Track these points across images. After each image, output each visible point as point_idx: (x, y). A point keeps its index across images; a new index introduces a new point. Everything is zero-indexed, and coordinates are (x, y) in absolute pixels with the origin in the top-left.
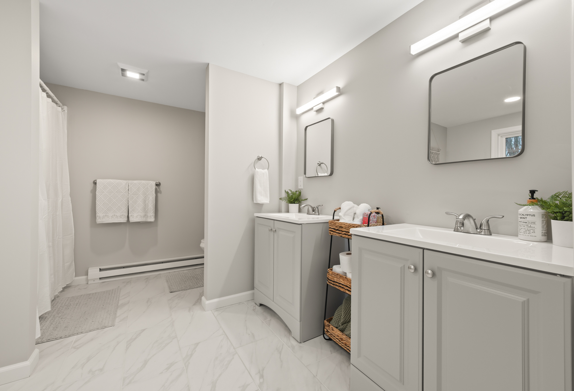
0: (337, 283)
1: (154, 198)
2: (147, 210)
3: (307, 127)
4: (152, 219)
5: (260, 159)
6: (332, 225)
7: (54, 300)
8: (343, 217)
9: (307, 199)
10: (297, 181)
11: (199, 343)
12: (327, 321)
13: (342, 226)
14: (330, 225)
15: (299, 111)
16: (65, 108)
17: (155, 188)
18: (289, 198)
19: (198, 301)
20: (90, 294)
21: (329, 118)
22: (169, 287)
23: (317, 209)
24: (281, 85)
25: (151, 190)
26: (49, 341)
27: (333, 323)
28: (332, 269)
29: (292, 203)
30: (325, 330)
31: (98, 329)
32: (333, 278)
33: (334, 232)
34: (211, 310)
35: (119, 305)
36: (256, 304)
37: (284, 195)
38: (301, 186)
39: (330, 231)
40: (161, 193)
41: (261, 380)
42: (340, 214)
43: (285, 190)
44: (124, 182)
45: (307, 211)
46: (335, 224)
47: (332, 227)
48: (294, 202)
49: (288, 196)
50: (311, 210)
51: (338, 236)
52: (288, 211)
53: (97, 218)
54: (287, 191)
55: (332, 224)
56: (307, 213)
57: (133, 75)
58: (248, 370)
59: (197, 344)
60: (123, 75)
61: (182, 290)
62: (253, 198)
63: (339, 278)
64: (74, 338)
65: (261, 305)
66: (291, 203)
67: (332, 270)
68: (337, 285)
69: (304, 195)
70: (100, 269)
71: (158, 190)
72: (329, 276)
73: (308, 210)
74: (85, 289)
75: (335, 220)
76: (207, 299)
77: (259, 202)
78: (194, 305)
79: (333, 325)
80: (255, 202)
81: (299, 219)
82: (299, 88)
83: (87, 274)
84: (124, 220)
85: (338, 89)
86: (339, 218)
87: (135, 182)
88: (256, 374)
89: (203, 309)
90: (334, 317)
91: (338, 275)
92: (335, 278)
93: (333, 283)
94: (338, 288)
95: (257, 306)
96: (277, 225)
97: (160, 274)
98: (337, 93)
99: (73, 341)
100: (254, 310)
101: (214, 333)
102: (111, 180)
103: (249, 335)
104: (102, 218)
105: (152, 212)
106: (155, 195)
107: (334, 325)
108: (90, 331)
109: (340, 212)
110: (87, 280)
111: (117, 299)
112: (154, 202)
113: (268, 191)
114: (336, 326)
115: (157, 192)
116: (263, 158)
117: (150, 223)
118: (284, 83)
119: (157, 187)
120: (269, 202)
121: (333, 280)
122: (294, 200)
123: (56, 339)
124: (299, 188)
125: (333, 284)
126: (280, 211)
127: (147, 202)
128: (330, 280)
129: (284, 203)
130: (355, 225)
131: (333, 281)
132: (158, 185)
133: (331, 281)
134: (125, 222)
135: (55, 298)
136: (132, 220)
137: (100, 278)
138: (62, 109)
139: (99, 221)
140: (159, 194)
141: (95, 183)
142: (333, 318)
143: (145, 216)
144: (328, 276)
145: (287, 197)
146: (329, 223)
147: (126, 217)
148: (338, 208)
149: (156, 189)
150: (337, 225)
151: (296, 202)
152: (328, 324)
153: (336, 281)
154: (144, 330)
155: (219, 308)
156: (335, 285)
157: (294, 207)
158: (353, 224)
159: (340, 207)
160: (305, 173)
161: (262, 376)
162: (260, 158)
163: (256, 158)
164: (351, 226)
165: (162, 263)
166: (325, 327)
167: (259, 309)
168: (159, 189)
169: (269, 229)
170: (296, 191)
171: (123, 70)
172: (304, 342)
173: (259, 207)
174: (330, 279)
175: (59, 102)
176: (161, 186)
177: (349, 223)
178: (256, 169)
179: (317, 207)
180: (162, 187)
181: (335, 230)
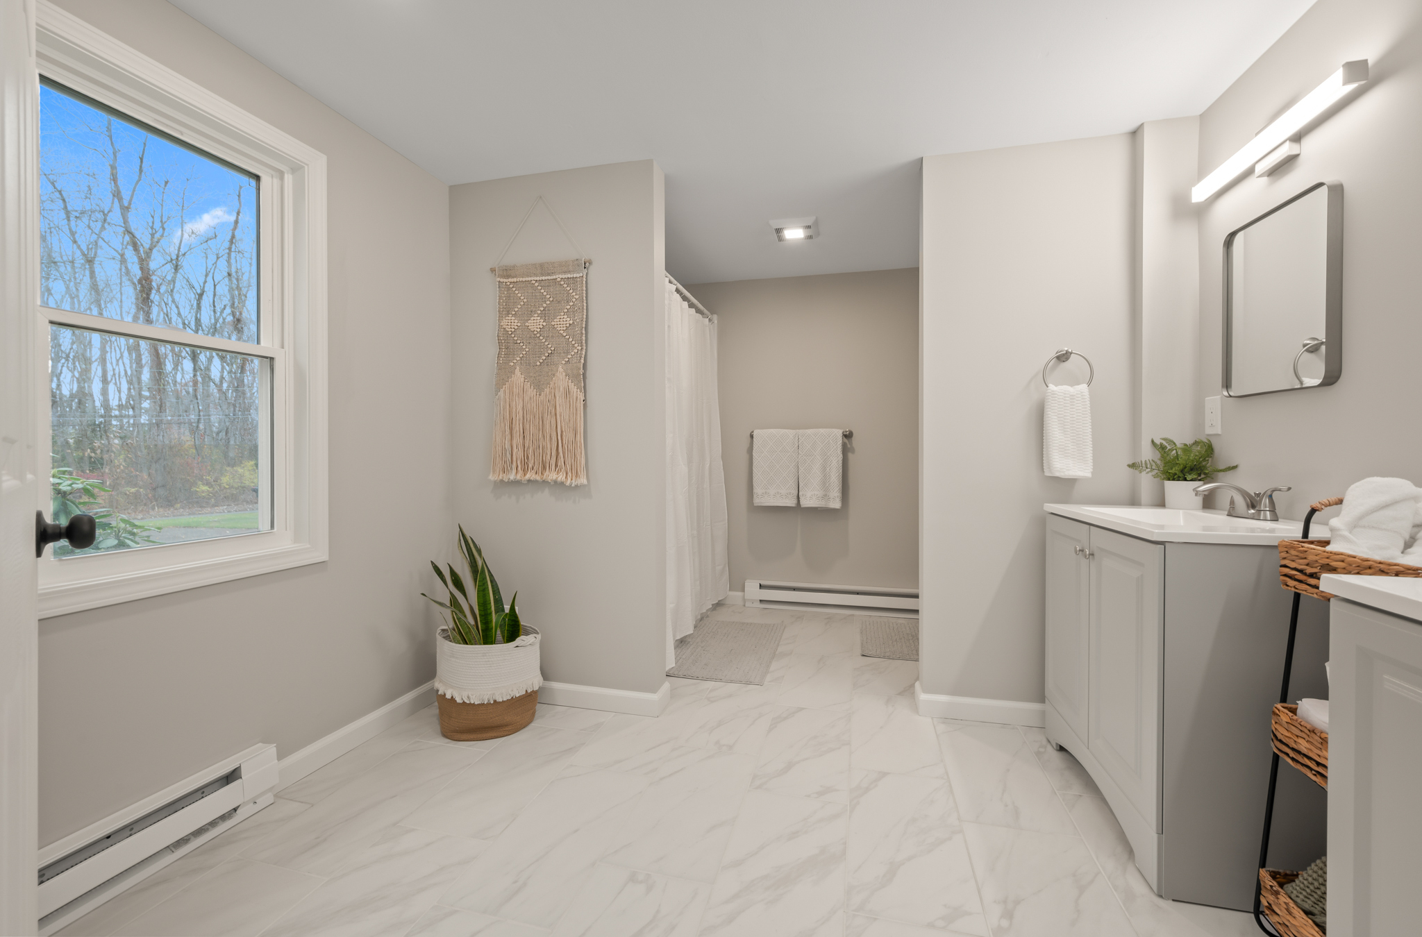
0: (1309, 758)
1: (841, 462)
2: (827, 485)
3: (1232, 235)
4: (836, 504)
5: (1063, 357)
6: (1294, 558)
7: (701, 620)
8: (1346, 533)
9: (1235, 467)
10: (1199, 410)
11: (889, 773)
12: (1274, 875)
13: (1334, 564)
14: (1284, 555)
15: (1200, 193)
16: (715, 317)
17: (841, 442)
18: (1166, 463)
19: (908, 691)
20: (743, 624)
21: (1320, 185)
22: (862, 644)
23: (1266, 501)
24: (1135, 134)
25: (835, 447)
26: (685, 677)
27: (1295, 892)
28: (1296, 709)
29: (1174, 480)
30: (1264, 902)
31: (741, 682)
32: (1296, 739)
33: (1300, 581)
34: (932, 718)
35: (777, 653)
36: (1049, 742)
37: (1147, 454)
38: (1214, 425)
39: (1285, 575)
40: (853, 451)
41: (1005, 923)
42: (1334, 522)
43: (1153, 441)
44: (791, 433)
45: (1228, 506)
46: (1301, 555)
47: (1293, 565)
48: (1181, 475)
49: (1163, 457)
50: (1240, 502)
51: (1315, 596)
52: (1161, 503)
53: (755, 496)
54: (1161, 444)
55: (1293, 552)
56: (1229, 512)
57: (794, 234)
58: (976, 881)
59: (883, 775)
60: (780, 239)
61: (884, 657)
62: (1043, 463)
63: (1320, 746)
64: (710, 685)
65: (1061, 749)
66: (1173, 478)
67: (1294, 711)
68: (1311, 769)
69: (1226, 452)
70: (760, 585)
71: (849, 446)
72: (1277, 726)
73: (1232, 502)
74: (740, 613)
75: (1312, 543)
76: (926, 691)
77: (1057, 474)
78: (900, 694)
79: (1293, 896)
80: (1047, 474)
81: (1205, 529)
82: (1205, 118)
83: (743, 590)
84: (791, 502)
85: (1356, 70)
86: (1330, 536)
87: (809, 431)
88: (995, 902)
89: (915, 708)
90: (1305, 875)
91: (1313, 732)
92: (1300, 740)
93: (1292, 754)
94: (1314, 778)
95: (1049, 747)
96: (1099, 538)
97: (853, 615)
98: (1352, 87)
99: (708, 688)
100: (1038, 754)
101: (924, 767)
102: (772, 430)
103: (1006, 806)
104: (762, 499)
105: (837, 489)
106: (841, 456)
107: (1298, 900)
108: (731, 682)
109: (1337, 514)
110: (744, 600)
111: (776, 642)
112: (841, 471)
113: (1090, 443)
114: (1307, 906)
115: (846, 450)
116: (1071, 353)
117: (834, 510)
118: (1145, 126)
119: (846, 440)
120: (1089, 475)
121: (1295, 746)
122: (1182, 471)
123: (692, 678)
124: (1209, 431)
125: (1293, 759)
126: (1134, 502)
127: (828, 469)
128: (1281, 741)
129: (1147, 481)
130: (1390, 565)
131: (1293, 749)
132: (848, 436)
133: (1287, 746)
134: (794, 505)
135: (702, 619)
136: (805, 503)
137: (760, 601)
138: (710, 320)
139: (758, 501)
140: (850, 456)
141: (752, 436)
142: (1300, 878)
143: (825, 497)
144: (1274, 725)
145: (1156, 460)
146: (1280, 549)
147: (795, 497)
148: (1333, 498)
149: (844, 445)
150: (1311, 558)
151: (1189, 477)
152: (1271, 886)
153: (1304, 751)
154: (802, 709)
155: (950, 719)
156: (1303, 765)
157: (1183, 492)
158: (1380, 563)
159: (1340, 497)
160: (1227, 384)
161: (1009, 915)
162: (1064, 355)
163: (1053, 354)
164: (1370, 568)
165: (858, 593)
166: (1262, 892)
167: (1056, 756)
168: (851, 443)
169: (1076, 548)
170: (1196, 443)
171: (779, 231)
172: (1173, 900)
173: (1065, 487)
174: (1280, 737)
175: (705, 311)
176: (853, 438)
177: (1365, 556)
178: (1049, 385)
179: (1269, 493)
180: (855, 440)
181: (1305, 574)
